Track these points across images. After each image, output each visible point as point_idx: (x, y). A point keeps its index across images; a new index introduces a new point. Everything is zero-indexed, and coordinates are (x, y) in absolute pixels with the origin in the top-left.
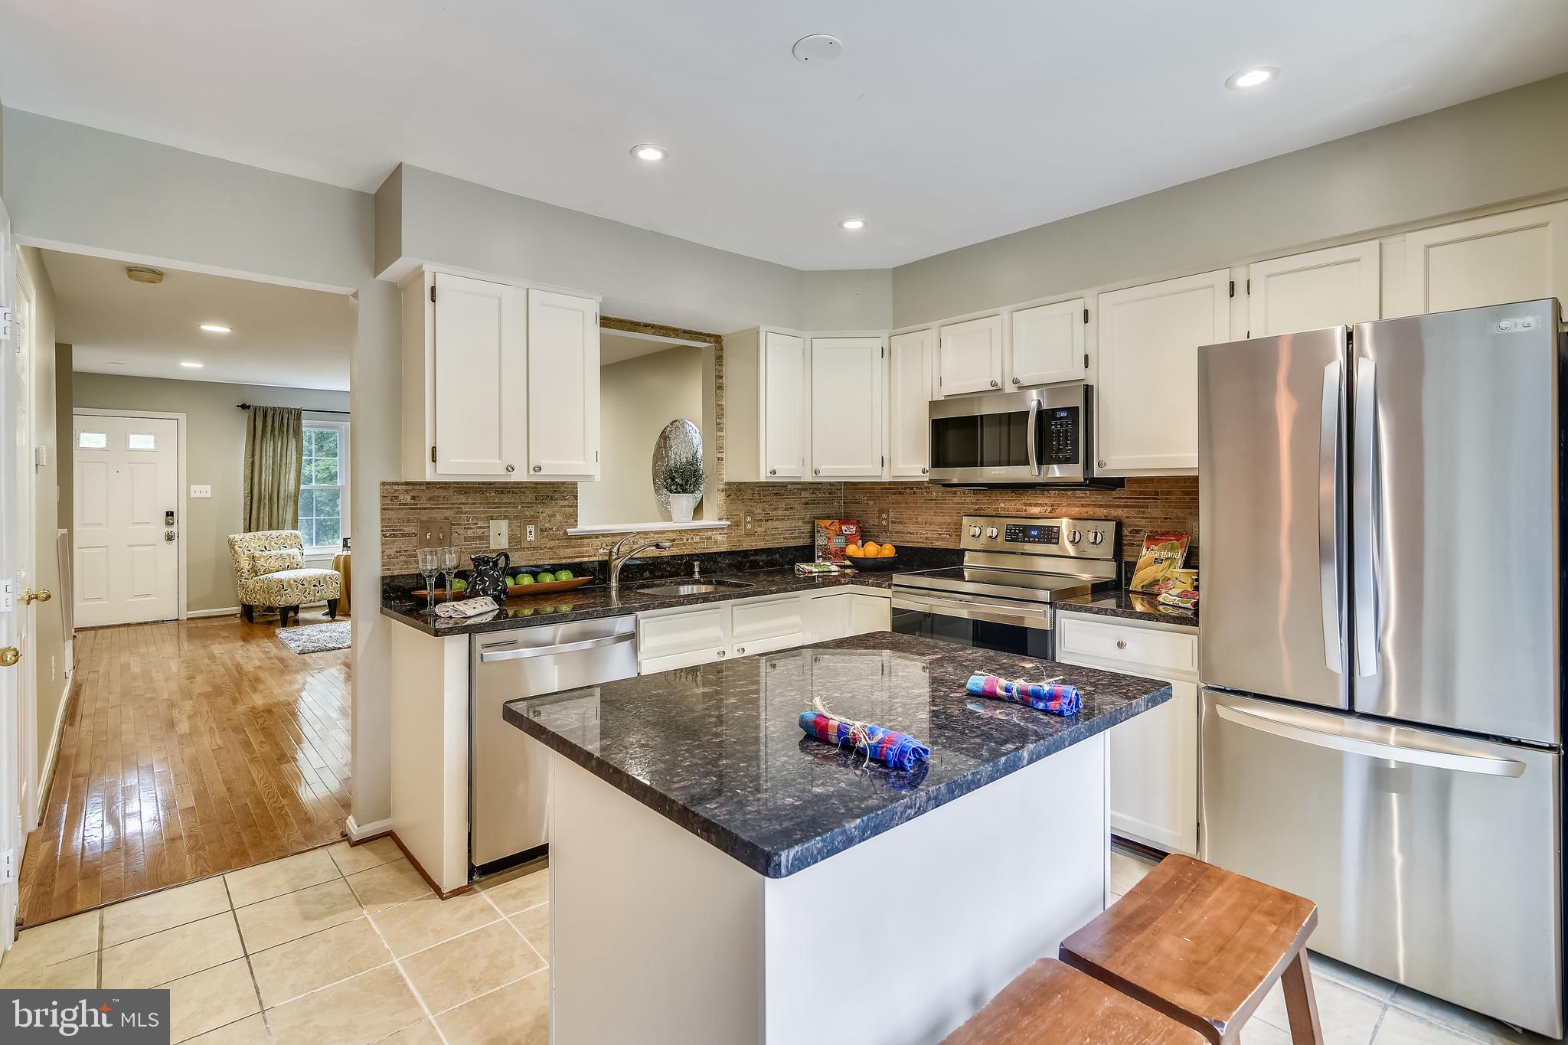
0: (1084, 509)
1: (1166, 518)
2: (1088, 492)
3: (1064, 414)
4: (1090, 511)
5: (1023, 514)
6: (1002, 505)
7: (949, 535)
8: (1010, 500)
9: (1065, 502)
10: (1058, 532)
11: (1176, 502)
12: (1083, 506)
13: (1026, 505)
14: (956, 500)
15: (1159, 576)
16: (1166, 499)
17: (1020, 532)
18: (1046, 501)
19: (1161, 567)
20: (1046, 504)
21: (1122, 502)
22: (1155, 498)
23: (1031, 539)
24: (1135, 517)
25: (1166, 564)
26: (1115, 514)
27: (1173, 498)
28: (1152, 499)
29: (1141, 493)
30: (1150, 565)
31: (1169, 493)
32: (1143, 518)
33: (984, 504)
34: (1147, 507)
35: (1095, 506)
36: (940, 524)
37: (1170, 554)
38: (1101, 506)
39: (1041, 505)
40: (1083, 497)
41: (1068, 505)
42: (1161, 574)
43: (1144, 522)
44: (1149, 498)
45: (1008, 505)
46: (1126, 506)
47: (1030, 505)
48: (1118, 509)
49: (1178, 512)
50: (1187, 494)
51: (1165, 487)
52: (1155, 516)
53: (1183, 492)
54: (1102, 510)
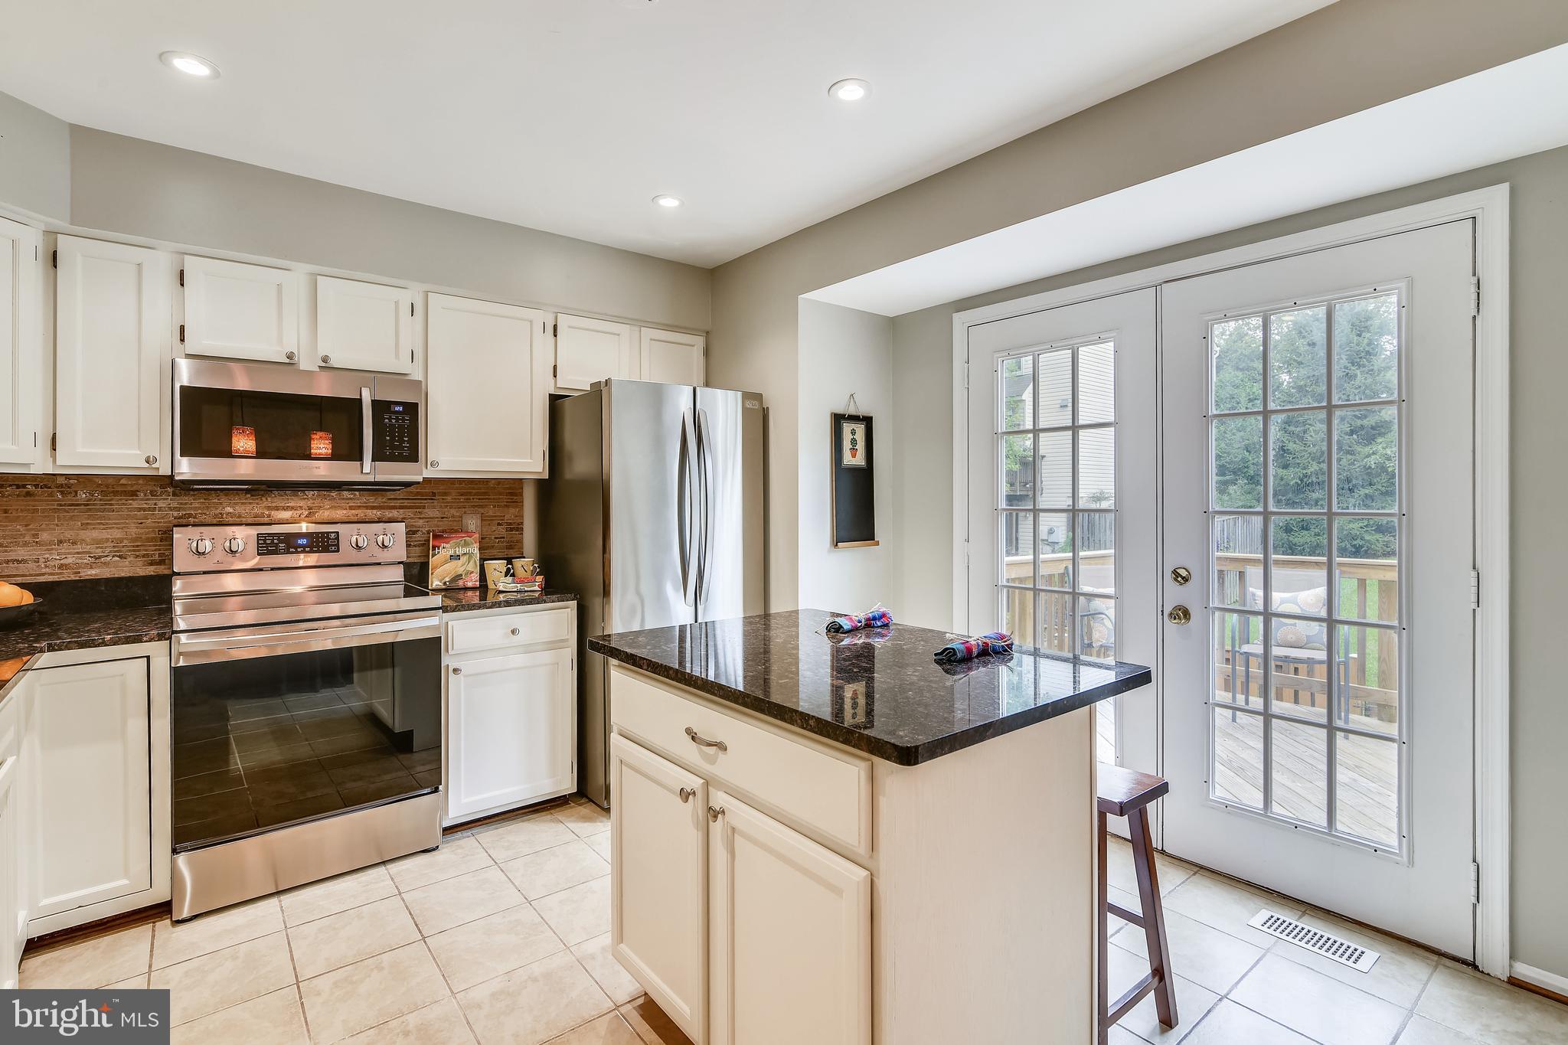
0: (353, 511)
1: (442, 518)
2: (357, 493)
3: (399, 408)
4: (361, 513)
5: (266, 520)
6: (229, 509)
7: (119, 556)
8: (242, 503)
9: (327, 504)
10: (337, 538)
11: (452, 502)
12: (351, 508)
13: (269, 508)
14: (135, 504)
15: (460, 571)
16: (443, 499)
17: (281, 541)
18: (302, 503)
19: (460, 562)
20: (301, 507)
21: (398, 503)
22: (432, 499)
23: (299, 550)
24: (412, 518)
25: (464, 559)
26: (391, 515)
27: (449, 498)
28: (429, 499)
29: (418, 494)
30: (446, 562)
31: (445, 494)
32: (420, 518)
33: (196, 509)
34: (424, 507)
35: (367, 508)
36: (98, 542)
37: (465, 550)
38: (373, 508)
39: (292, 508)
40: (351, 499)
41: (331, 508)
42: (462, 569)
43: (421, 522)
44: (426, 499)
45: (239, 509)
46: (401, 507)
47: (277, 509)
48: (393, 511)
49: (453, 511)
50: (462, 495)
51: (442, 488)
52: (432, 516)
53: (459, 493)
54: (375, 511)
